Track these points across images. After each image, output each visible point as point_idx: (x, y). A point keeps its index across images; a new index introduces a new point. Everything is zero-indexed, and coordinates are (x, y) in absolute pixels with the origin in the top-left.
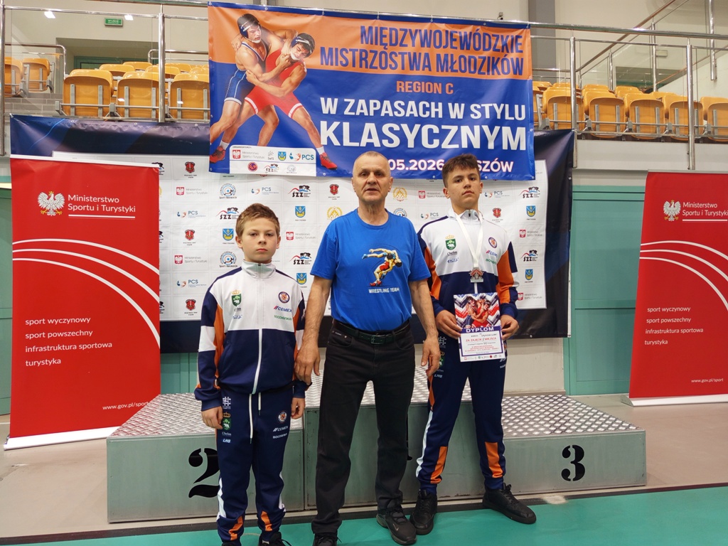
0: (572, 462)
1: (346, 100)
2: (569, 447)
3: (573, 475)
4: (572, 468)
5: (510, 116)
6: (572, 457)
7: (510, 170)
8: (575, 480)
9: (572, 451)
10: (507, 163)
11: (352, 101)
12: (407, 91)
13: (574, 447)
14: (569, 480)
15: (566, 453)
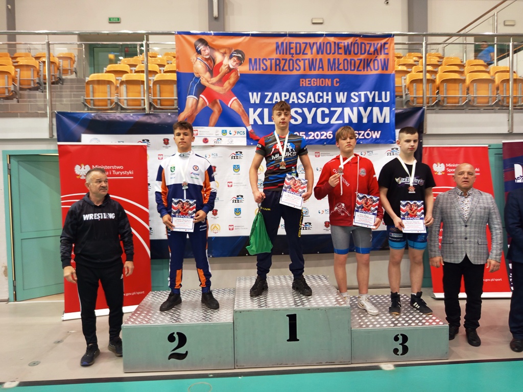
0: (400, 344)
1: (266, 93)
2: (398, 335)
3: (400, 352)
4: (400, 348)
5: (379, 100)
6: (400, 341)
7: (378, 137)
8: (401, 355)
9: (400, 337)
10: (376, 132)
11: (270, 94)
12: (307, 85)
13: (401, 335)
14: (398, 355)
15: (396, 339)
